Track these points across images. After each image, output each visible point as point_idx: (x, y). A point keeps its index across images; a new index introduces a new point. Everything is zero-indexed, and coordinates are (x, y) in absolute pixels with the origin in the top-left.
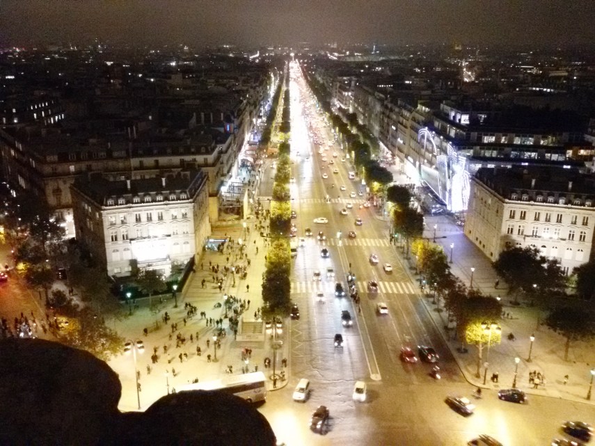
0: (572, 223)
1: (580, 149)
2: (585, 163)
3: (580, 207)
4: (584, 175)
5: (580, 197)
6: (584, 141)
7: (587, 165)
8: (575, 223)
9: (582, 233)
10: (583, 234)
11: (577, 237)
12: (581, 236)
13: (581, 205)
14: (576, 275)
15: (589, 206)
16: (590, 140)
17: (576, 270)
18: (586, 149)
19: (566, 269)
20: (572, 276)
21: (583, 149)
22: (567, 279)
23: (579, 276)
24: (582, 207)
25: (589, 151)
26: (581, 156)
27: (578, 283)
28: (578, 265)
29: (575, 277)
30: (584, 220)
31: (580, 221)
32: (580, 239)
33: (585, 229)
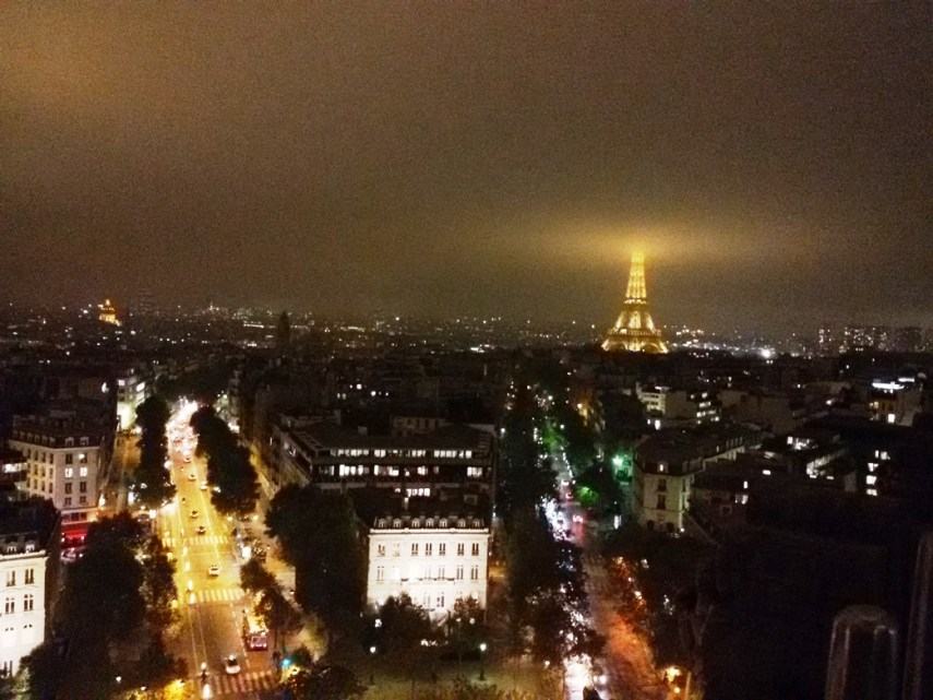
0: (8, 585)
1: (5, 463)
2: (16, 484)
3: (18, 556)
4: (16, 503)
5: (15, 539)
6: (9, 450)
7: (20, 486)
8: (13, 583)
9: (26, 596)
10: (29, 599)
11: (19, 606)
12: (26, 602)
13: (19, 552)
14: (26, 670)
15: (32, 551)
16: (18, 449)
17: (25, 661)
18: (14, 462)
19: (8, 666)
20: (20, 673)
21: (9, 462)
22: (12, 681)
23: (30, 671)
24: (21, 555)
25: (20, 465)
26: (9, 474)
27: (32, 682)
28: (27, 652)
29: (26, 673)
30: (27, 575)
31: (20, 579)
32: (26, 608)
33: (29, 589)
